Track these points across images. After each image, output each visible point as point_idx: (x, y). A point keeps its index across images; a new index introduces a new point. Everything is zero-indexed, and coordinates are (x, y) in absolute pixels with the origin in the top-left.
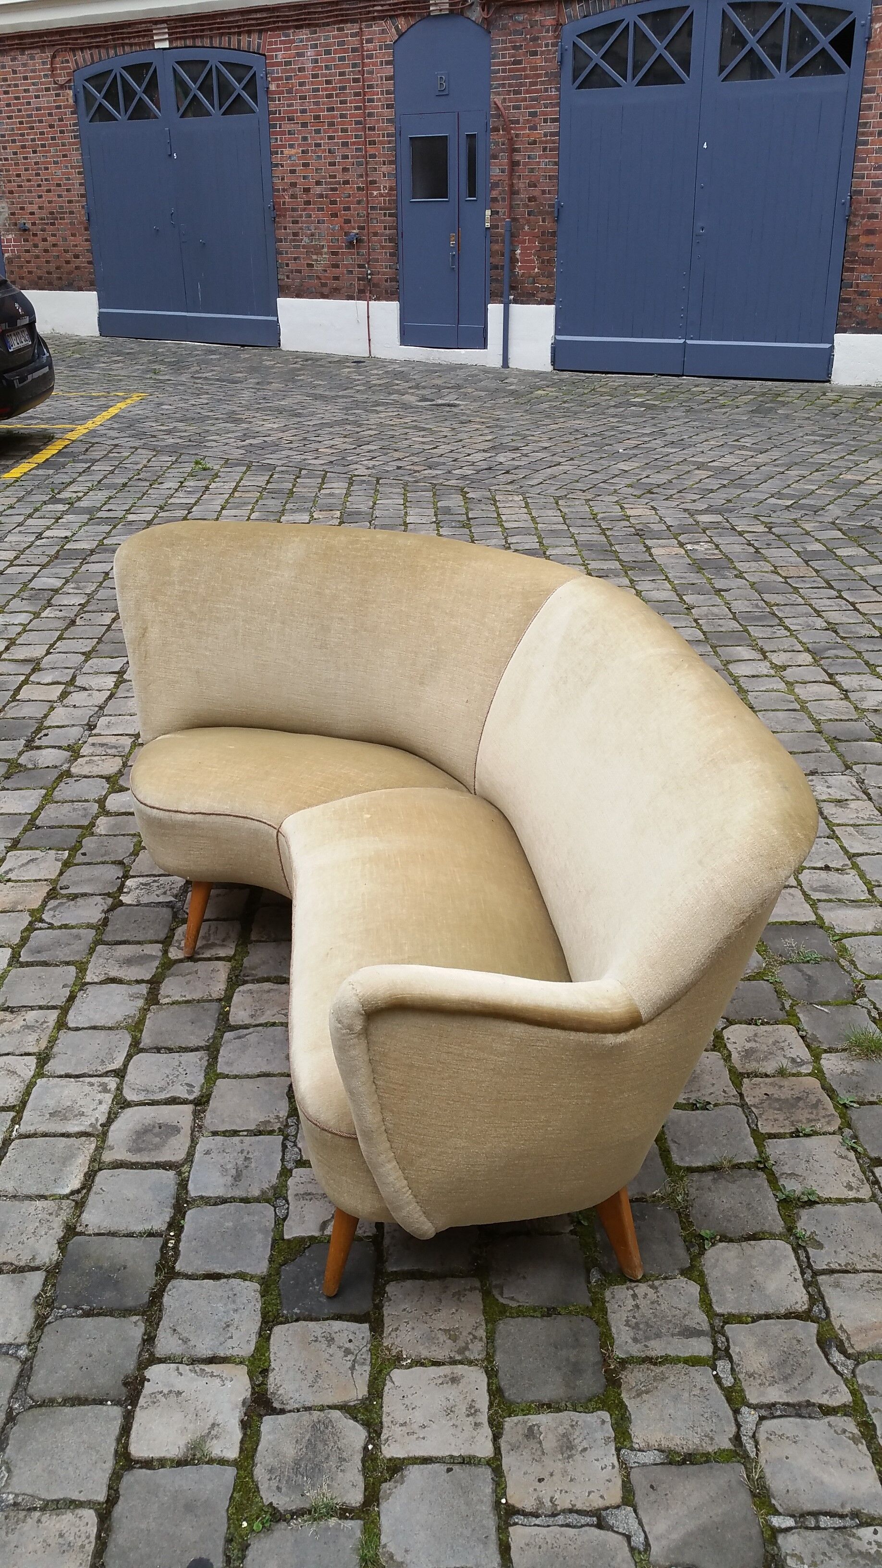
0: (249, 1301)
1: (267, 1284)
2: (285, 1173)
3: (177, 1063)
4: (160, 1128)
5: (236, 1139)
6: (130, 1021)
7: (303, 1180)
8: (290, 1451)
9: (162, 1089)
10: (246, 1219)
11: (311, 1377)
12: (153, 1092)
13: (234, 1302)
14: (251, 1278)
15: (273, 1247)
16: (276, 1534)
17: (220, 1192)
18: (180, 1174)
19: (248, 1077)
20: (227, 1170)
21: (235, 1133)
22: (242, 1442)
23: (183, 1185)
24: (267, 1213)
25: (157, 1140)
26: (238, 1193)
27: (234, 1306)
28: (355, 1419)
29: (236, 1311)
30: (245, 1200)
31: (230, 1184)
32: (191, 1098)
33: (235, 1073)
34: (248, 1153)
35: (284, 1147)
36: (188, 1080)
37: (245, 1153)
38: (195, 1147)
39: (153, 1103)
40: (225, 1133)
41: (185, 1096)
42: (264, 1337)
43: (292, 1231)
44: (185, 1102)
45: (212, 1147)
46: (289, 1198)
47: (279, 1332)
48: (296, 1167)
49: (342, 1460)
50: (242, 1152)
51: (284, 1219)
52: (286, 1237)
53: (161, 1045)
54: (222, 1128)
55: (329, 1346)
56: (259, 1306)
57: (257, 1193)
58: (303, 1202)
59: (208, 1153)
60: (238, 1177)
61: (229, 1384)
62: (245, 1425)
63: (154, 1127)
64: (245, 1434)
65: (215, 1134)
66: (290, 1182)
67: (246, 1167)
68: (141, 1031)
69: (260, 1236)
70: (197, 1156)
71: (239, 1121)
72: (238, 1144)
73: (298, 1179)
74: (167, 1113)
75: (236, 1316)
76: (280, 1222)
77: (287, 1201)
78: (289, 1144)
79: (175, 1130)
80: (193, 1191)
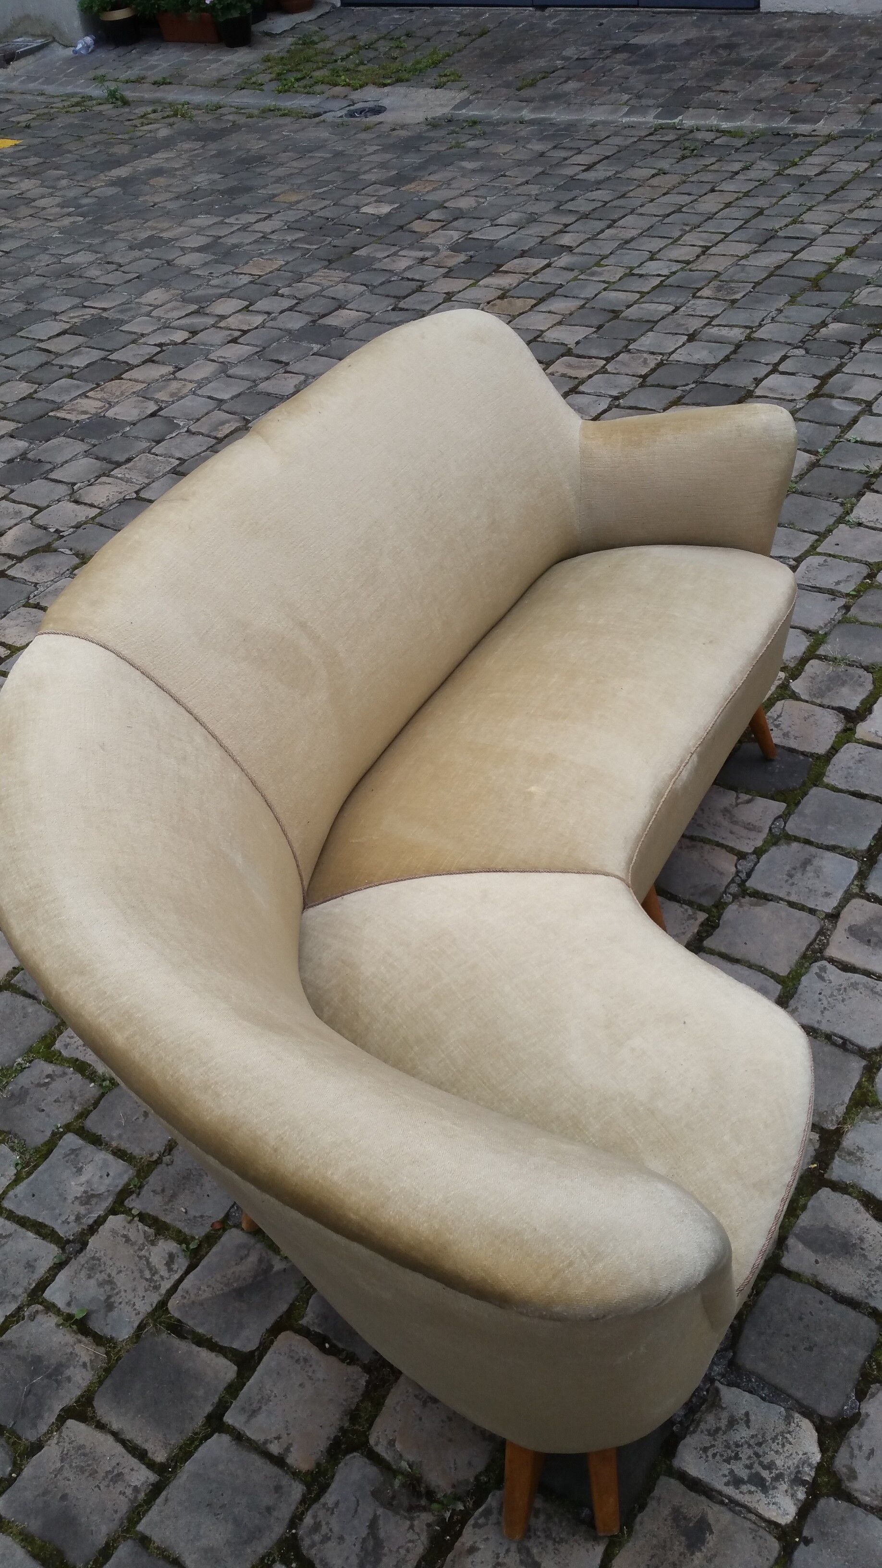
0: (837, 771)
1: (817, 780)
2: (759, 852)
3: (826, 1013)
4: (869, 941)
5: (793, 898)
6: (870, 1114)
7: (748, 841)
8: (845, 690)
9: (854, 986)
10: (813, 827)
11: (812, 719)
12: (866, 986)
13: (849, 773)
14: (828, 786)
15: (799, 802)
16: (870, 661)
17: (829, 854)
18: (862, 887)
19: (750, 966)
20: (815, 872)
21: (792, 904)
22: (875, 703)
23: (862, 875)
24: (792, 826)
25: (876, 929)
26: (813, 849)
27: (850, 771)
28: (793, 692)
29: (850, 768)
30: (808, 842)
31: (817, 859)
32: (824, 963)
33: (762, 976)
34: (787, 881)
35: (749, 875)
36: (820, 985)
37: (790, 882)
38: (839, 905)
39: (867, 973)
40: (802, 908)
41: (830, 967)
42: (834, 750)
43: (778, 807)
44: (831, 961)
45: (821, 899)
46: (767, 831)
47: (822, 749)
48: (747, 853)
49: (813, 678)
50: (793, 884)
51: (780, 817)
52: (785, 805)
53: (838, 1052)
54: (804, 914)
55: (788, 732)
56: (830, 767)
57: (795, 845)
58: (756, 824)
59: (827, 895)
60: (806, 863)
61: (873, 730)
62: (870, 711)
63: (876, 944)
64: (872, 705)
65: (812, 911)
66: (759, 843)
67: (794, 869)
68: (859, 1085)
69: (807, 811)
70: (839, 895)
71: (783, 914)
72: (793, 892)
73: (752, 843)
74: (857, 955)
75: (851, 764)
76: (785, 816)
77: (770, 829)
78: (743, 876)
79: (854, 932)
80: (854, 866)
